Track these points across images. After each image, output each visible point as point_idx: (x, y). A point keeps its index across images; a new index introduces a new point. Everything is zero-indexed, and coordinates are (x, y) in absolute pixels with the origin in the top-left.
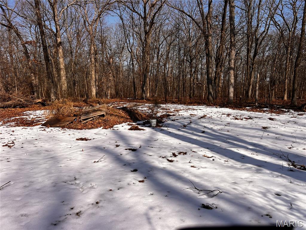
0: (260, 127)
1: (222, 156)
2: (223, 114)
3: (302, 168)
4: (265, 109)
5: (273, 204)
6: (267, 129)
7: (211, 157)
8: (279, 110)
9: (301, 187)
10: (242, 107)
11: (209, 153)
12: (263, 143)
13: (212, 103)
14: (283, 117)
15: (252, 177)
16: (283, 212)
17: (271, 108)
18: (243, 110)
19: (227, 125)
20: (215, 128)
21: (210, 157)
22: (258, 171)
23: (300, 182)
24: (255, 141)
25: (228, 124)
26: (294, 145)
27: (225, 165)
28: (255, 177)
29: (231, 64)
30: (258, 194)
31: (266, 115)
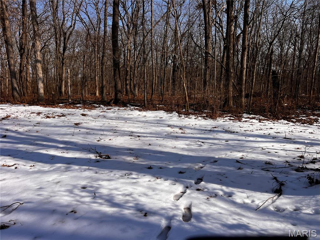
0: (72, 124)
1: (28, 161)
2: (32, 113)
3: (107, 157)
4: (78, 105)
5: (78, 198)
6: (79, 125)
7: (13, 166)
8: (91, 106)
9: (104, 175)
10: (54, 104)
11: (10, 161)
12: (74, 139)
13: (18, 101)
14: (95, 112)
15: (60, 177)
16: (87, 203)
17: (84, 104)
18: (56, 107)
19: (36, 125)
20: (21, 130)
21: (11, 166)
22: (67, 170)
23: (104, 171)
24: (66, 139)
25: (38, 123)
26: (102, 137)
27: (31, 170)
28: (63, 177)
29: (37, 56)
30: (64, 193)
31: (79, 112)
